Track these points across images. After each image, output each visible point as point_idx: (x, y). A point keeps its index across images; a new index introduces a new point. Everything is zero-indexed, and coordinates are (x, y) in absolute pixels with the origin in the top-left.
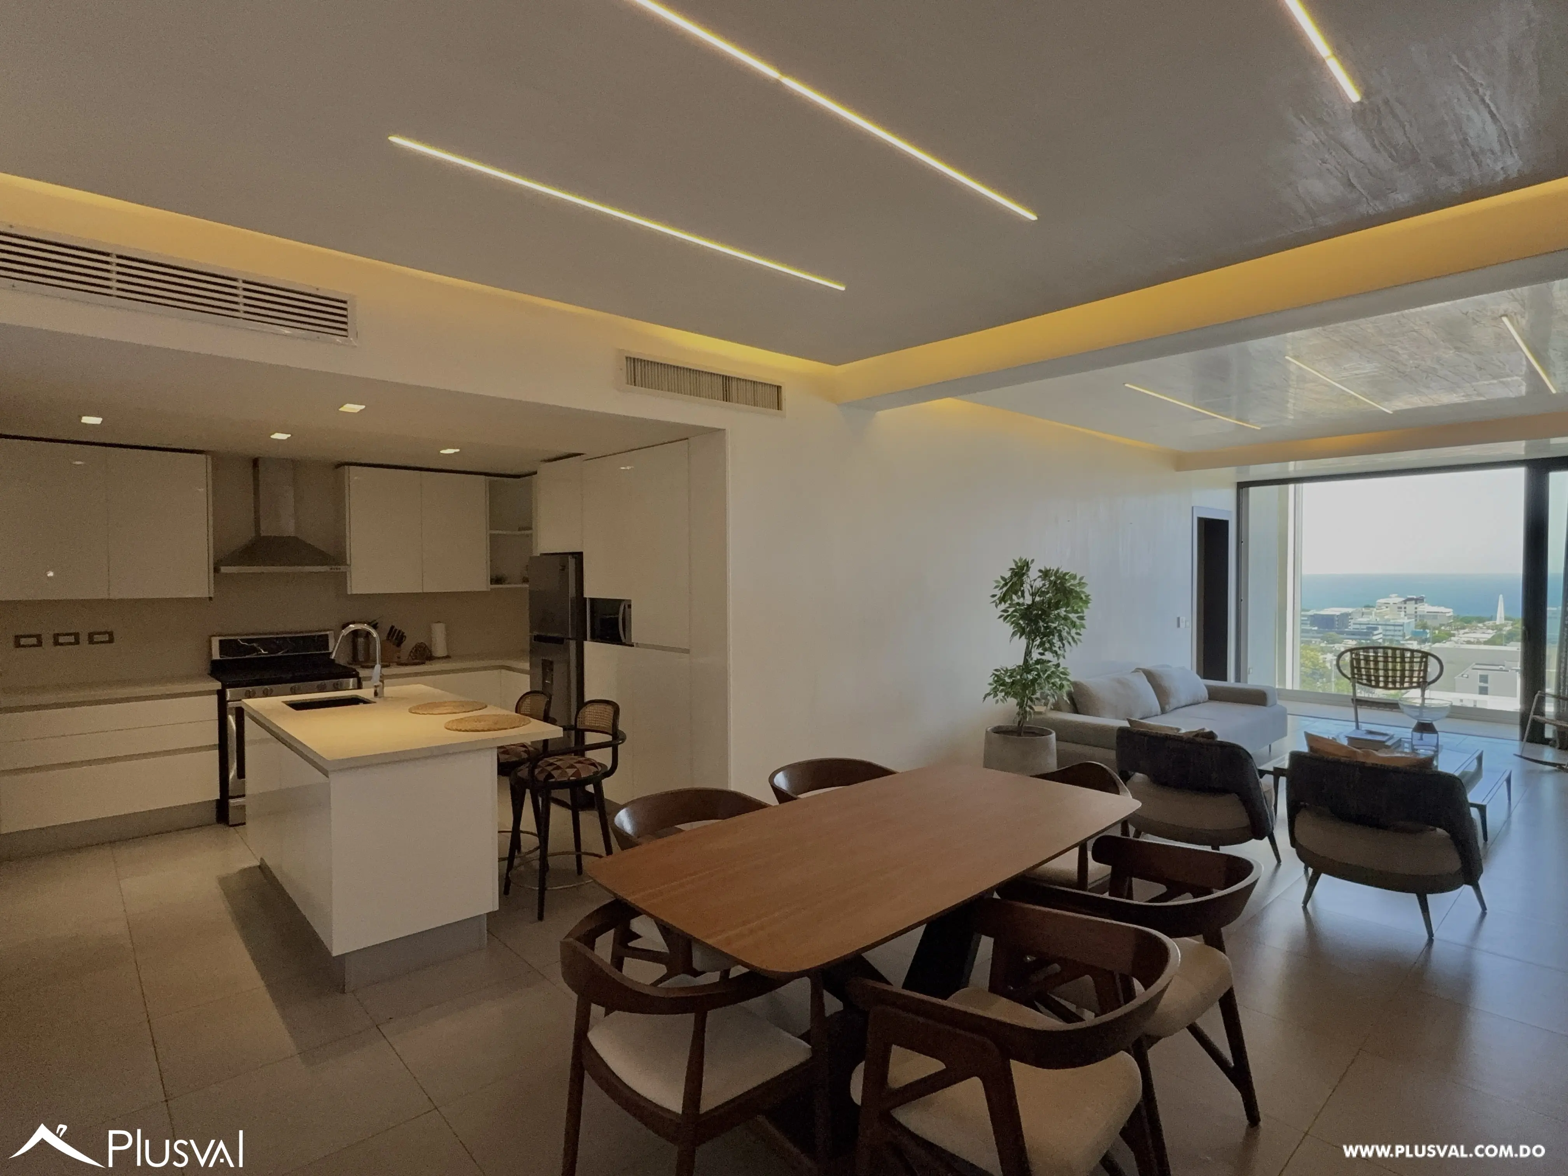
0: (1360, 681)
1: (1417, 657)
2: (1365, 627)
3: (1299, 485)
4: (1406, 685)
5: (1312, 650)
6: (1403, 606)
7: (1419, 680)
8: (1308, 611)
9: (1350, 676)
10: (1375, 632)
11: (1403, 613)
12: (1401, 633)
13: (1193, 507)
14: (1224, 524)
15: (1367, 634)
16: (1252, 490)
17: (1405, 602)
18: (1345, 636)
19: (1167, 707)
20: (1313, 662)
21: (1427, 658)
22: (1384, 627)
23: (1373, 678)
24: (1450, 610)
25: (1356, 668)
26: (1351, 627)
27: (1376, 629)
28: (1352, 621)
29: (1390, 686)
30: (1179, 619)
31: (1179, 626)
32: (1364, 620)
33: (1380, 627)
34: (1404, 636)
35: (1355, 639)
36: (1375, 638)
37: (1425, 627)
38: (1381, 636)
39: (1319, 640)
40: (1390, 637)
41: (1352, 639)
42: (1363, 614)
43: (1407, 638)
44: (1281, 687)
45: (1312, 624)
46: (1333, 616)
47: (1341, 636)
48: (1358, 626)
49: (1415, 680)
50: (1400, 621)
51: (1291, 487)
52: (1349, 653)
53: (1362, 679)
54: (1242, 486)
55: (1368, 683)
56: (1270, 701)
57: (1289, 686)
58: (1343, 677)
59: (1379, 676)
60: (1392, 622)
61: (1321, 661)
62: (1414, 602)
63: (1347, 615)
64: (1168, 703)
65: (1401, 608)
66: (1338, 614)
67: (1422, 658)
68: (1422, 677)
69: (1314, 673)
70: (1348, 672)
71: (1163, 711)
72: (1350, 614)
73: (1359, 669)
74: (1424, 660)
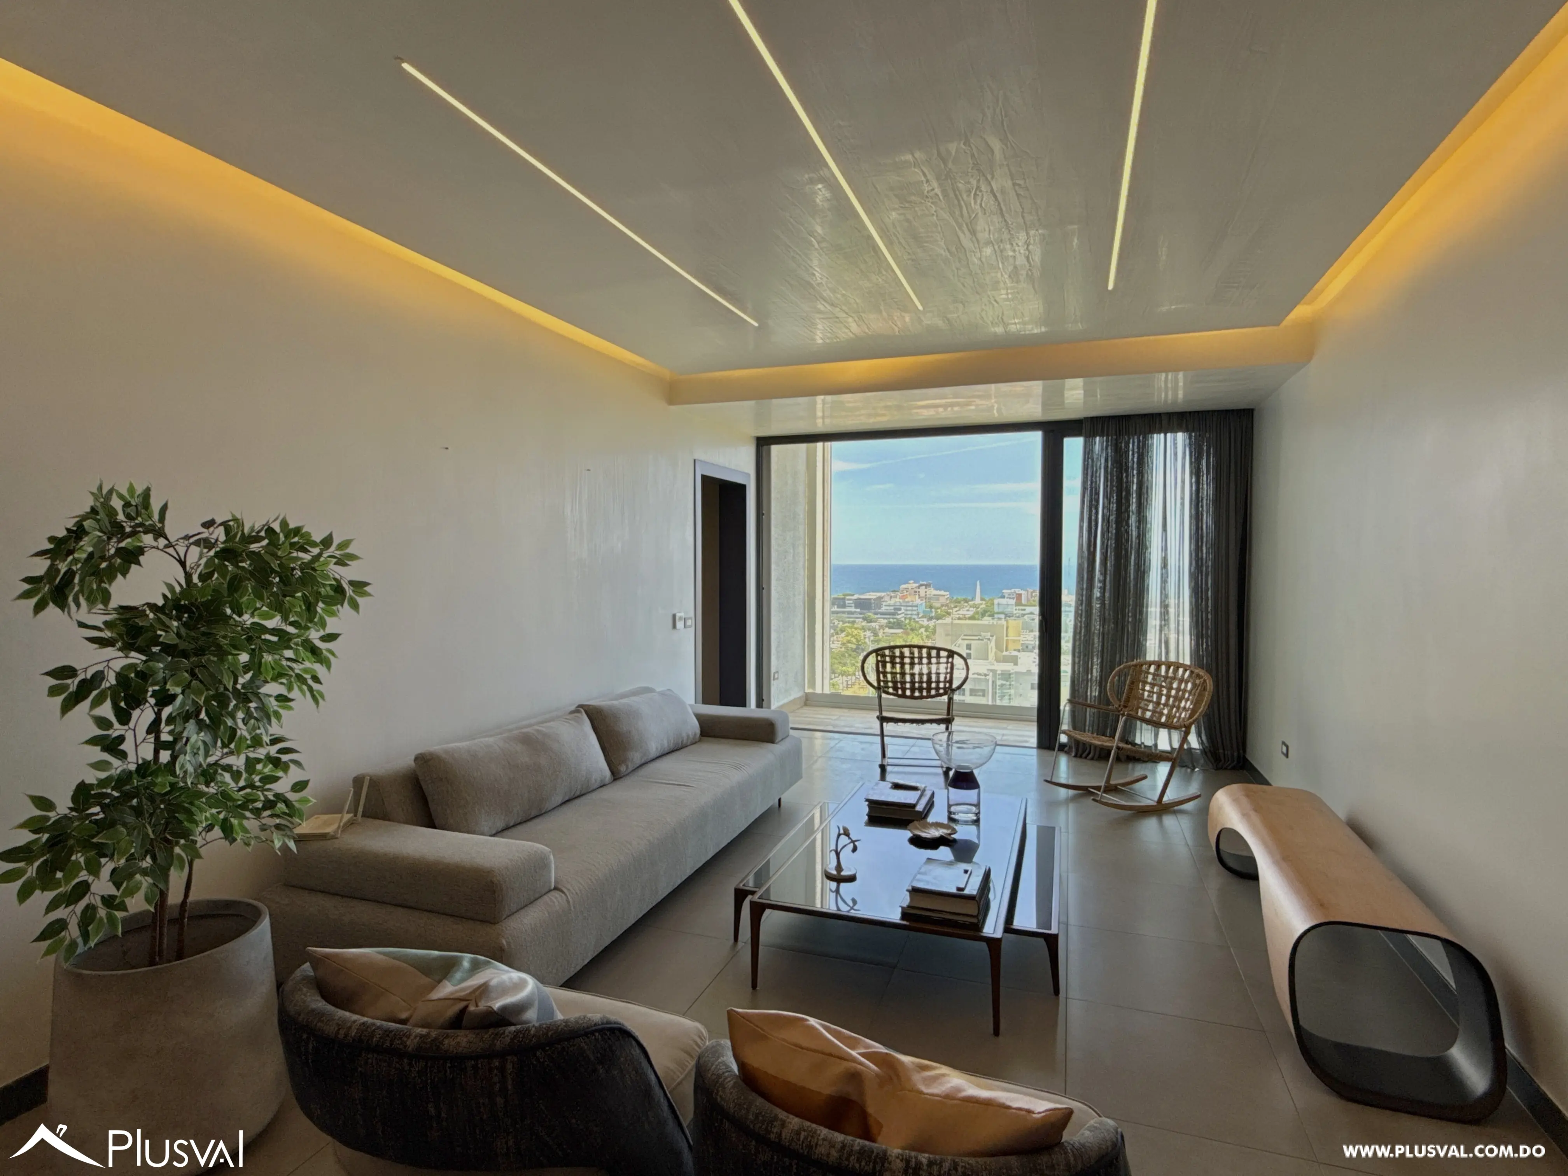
0: (886, 689)
1: (943, 657)
2: (892, 608)
3: (828, 444)
4: (933, 692)
5: (856, 629)
6: (918, 590)
7: (945, 685)
8: (853, 595)
9: (875, 684)
10: (899, 612)
11: (917, 596)
12: (915, 613)
13: (695, 461)
14: (741, 489)
15: (893, 614)
16: (775, 449)
17: (919, 587)
18: (879, 616)
19: (623, 768)
20: (856, 639)
21: (953, 657)
22: (905, 608)
23: (899, 685)
24: (947, 593)
25: (882, 673)
26: (884, 609)
27: (900, 609)
28: (884, 604)
29: (917, 694)
30: (674, 616)
31: (674, 626)
32: (892, 602)
33: (902, 608)
34: (918, 614)
35: (886, 618)
36: (898, 617)
37: (931, 607)
38: (903, 615)
39: (861, 620)
40: (909, 616)
41: (884, 618)
42: (891, 597)
43: (920, 616)
44: (811, 691)
45: (856, 607)
46: (870, 599)
47: (876, 616)
48: (887, 608)
49: (941, 685)
50: (915, 603)
51: (820, 445)
52: (874, 654)
53: (888, 687)
54: (763, 443)
55: (895, 692)
56: (780, 735)
57: (818, 690)
58: (869, 686)
59: (905, 682)
60: (910, 604)
61: (862, 638)
62: (924, 587)
63: (880, 598)
64: (624, 761)
65: (915, 592)
66: (874, 597)
67: (948, 657)
68: (948, 682)
69: (857, 648)
70: (873, 678)
71: (616, 776)
72: (882, 598)
73: (885, 673)
74: (950, 660)
